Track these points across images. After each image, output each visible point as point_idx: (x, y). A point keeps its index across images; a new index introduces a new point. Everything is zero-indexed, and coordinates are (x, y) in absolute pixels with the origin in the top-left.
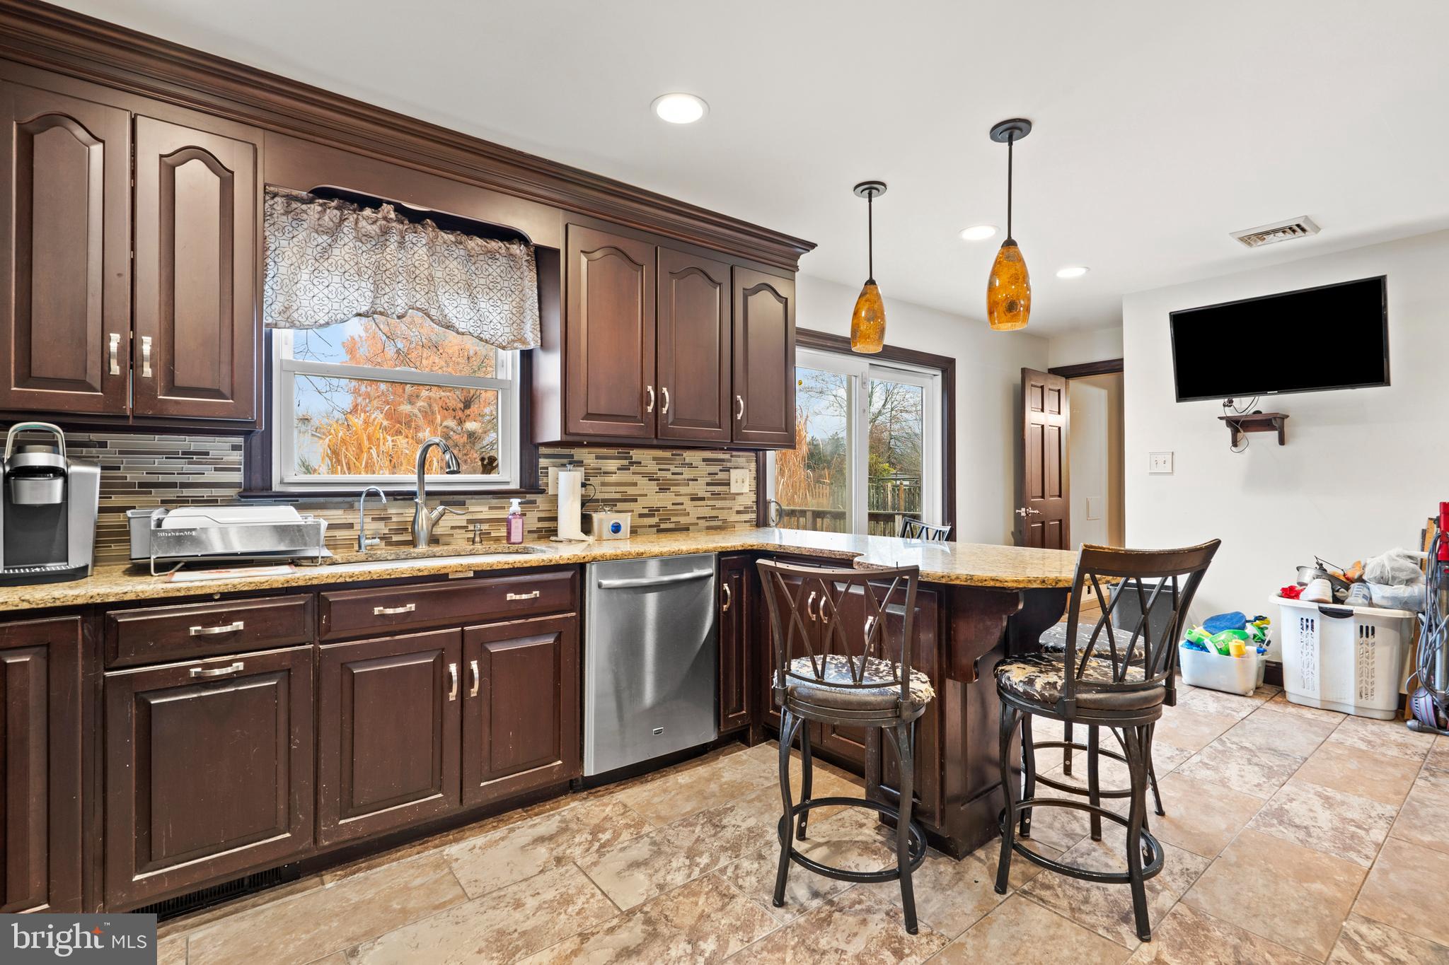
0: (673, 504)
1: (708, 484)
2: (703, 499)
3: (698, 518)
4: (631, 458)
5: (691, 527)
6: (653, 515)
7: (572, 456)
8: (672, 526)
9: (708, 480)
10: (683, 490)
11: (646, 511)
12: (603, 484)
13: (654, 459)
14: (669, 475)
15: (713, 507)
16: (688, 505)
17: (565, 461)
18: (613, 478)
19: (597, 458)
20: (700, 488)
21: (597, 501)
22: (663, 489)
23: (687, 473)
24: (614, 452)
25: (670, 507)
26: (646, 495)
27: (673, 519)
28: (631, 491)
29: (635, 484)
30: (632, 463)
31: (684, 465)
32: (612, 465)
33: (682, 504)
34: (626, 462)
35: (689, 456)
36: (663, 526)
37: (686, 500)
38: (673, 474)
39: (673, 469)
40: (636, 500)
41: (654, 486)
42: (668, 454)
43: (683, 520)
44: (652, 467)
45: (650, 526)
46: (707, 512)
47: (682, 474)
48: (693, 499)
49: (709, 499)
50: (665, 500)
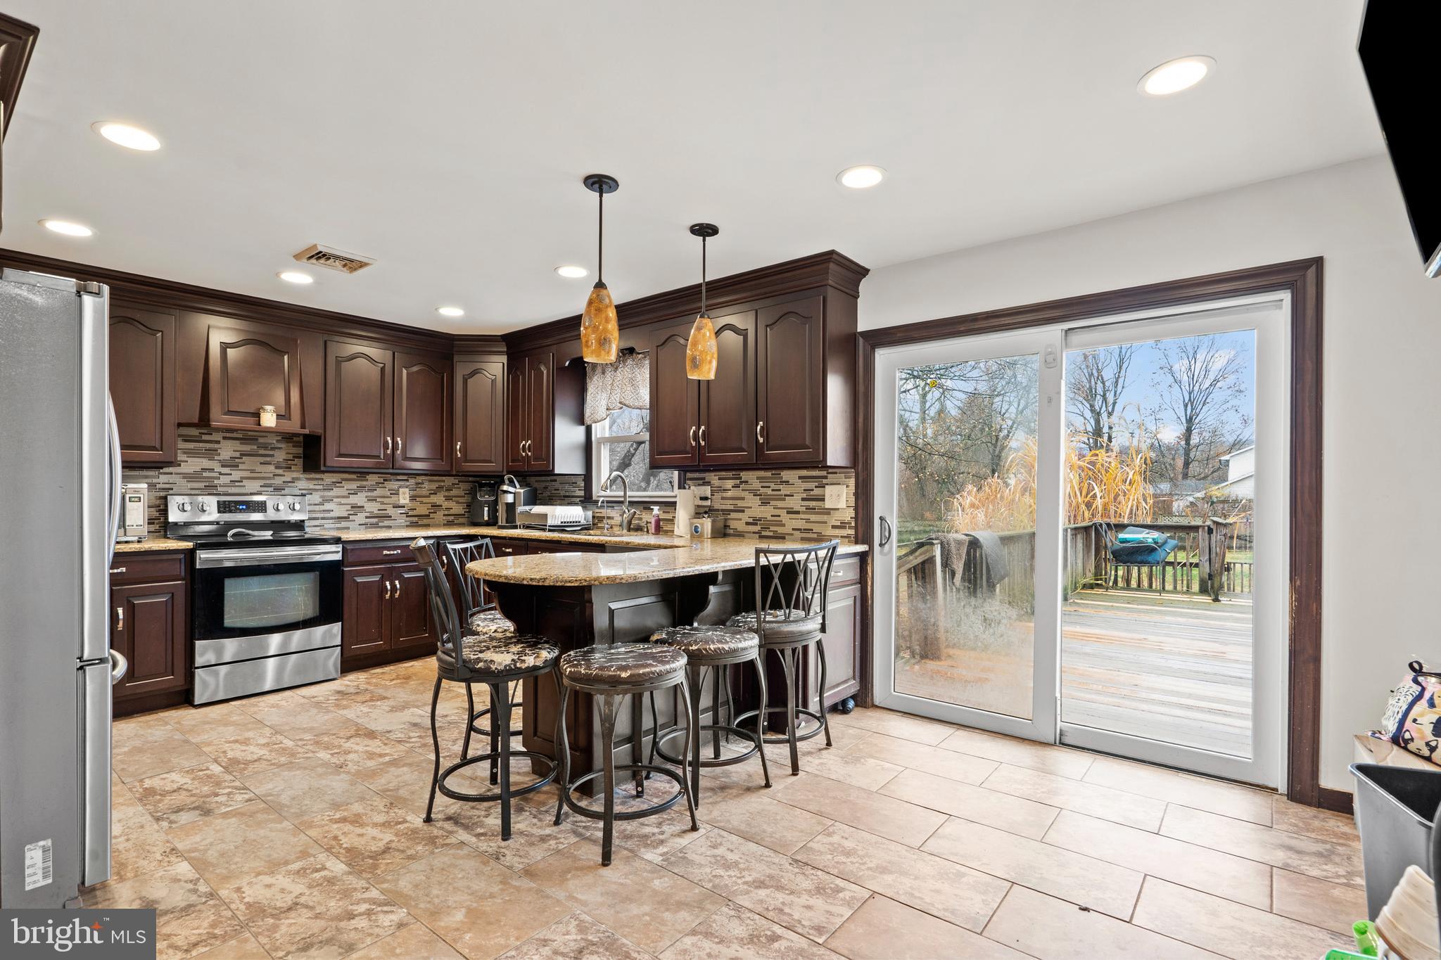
0: (772, 516)
1: (803, 499)
2: (798, 513)
3: (793, 529)
4: (741, 478)
5: (787, 537)
6: (756, 524)
7: (704, 479)
8: (771, 534)
9: (804, 496)
10: (780, 504)
11: (751, 520)
12: (723, 498)
13: (758, 478)
14: (769, 492)
15: (808, 521)
16: (785, 518)
17: (701, 482)
18: (729, 494)
19: (719, 479)
20: (795, 503)
21: (718, 510)
22: (765, 503)
23: (785, 490)
24: (730, 474)
25: (769, 518)
26: (751, 508)
27: (772, 528)
28: (740, 503)
29: (743, 499)
30: (741, 483)
31: (782, 482)
32: (729, 484)
33: (779, 516)
34: (738, 481)
35: (786, 475)
36: (764, 533)
37: (783, 513)
38: (773, 490)
39: (772, 485)
40: (743, 511)
41: (757, 500)
42: (769, 474)
43: (780, 530)
44: (756, 484)
45: (754, 533)
46: (801, 524)
47: (780, 490)
48: (788, 513)
49: (804, 513)
50: (766, 512)
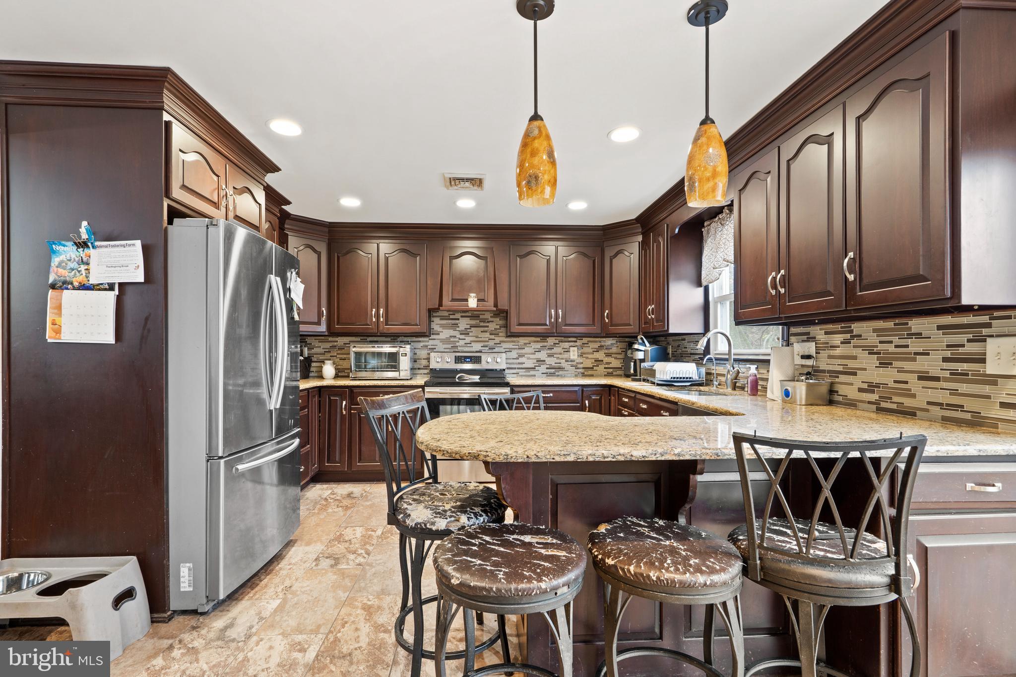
0: (895, 382)
1: (945, 360)
2: (937, 379)
3: (929, 403)
4: (852, 331)
5: (918, 413)
6: (873, 392)
7: (808, 334)
8: (894, 406)
9: (948, 354)
10: (907, 366)
11: (865, 386)
12: (830, 357)
13: (875, 331)
14: (891, 348)
15: (954, 392)
16: (915, 385)
17: (805, 337)
18: (838, 352)
19: (826, 333)
20: (933, 365)
21: (824, 371)
22: (884, 364)
23: (915, 346)
24: (838, 327)
25: (891, 384)
26: (865, 369)
27: (896, 399)
28: (852, 364)
29: (855, 358)
30: (853, 337)
31: (910, 335)
32: (837, 339)
33: (906, 382)
34: (848, 336)
35: (916, 324)
36: (883, 405)
37: (912, 379)
38: (896, 346)
39: (896, 340)
40: (855, 374)
41: (874, 360)
42: (890, 324)
43: (908, 402)
44: (873, 339)
45: (869, 403)
46: (944, 397)
47: (907, 346)
48: (920, 378)
49: (946, 380)
50: (887, 376)
